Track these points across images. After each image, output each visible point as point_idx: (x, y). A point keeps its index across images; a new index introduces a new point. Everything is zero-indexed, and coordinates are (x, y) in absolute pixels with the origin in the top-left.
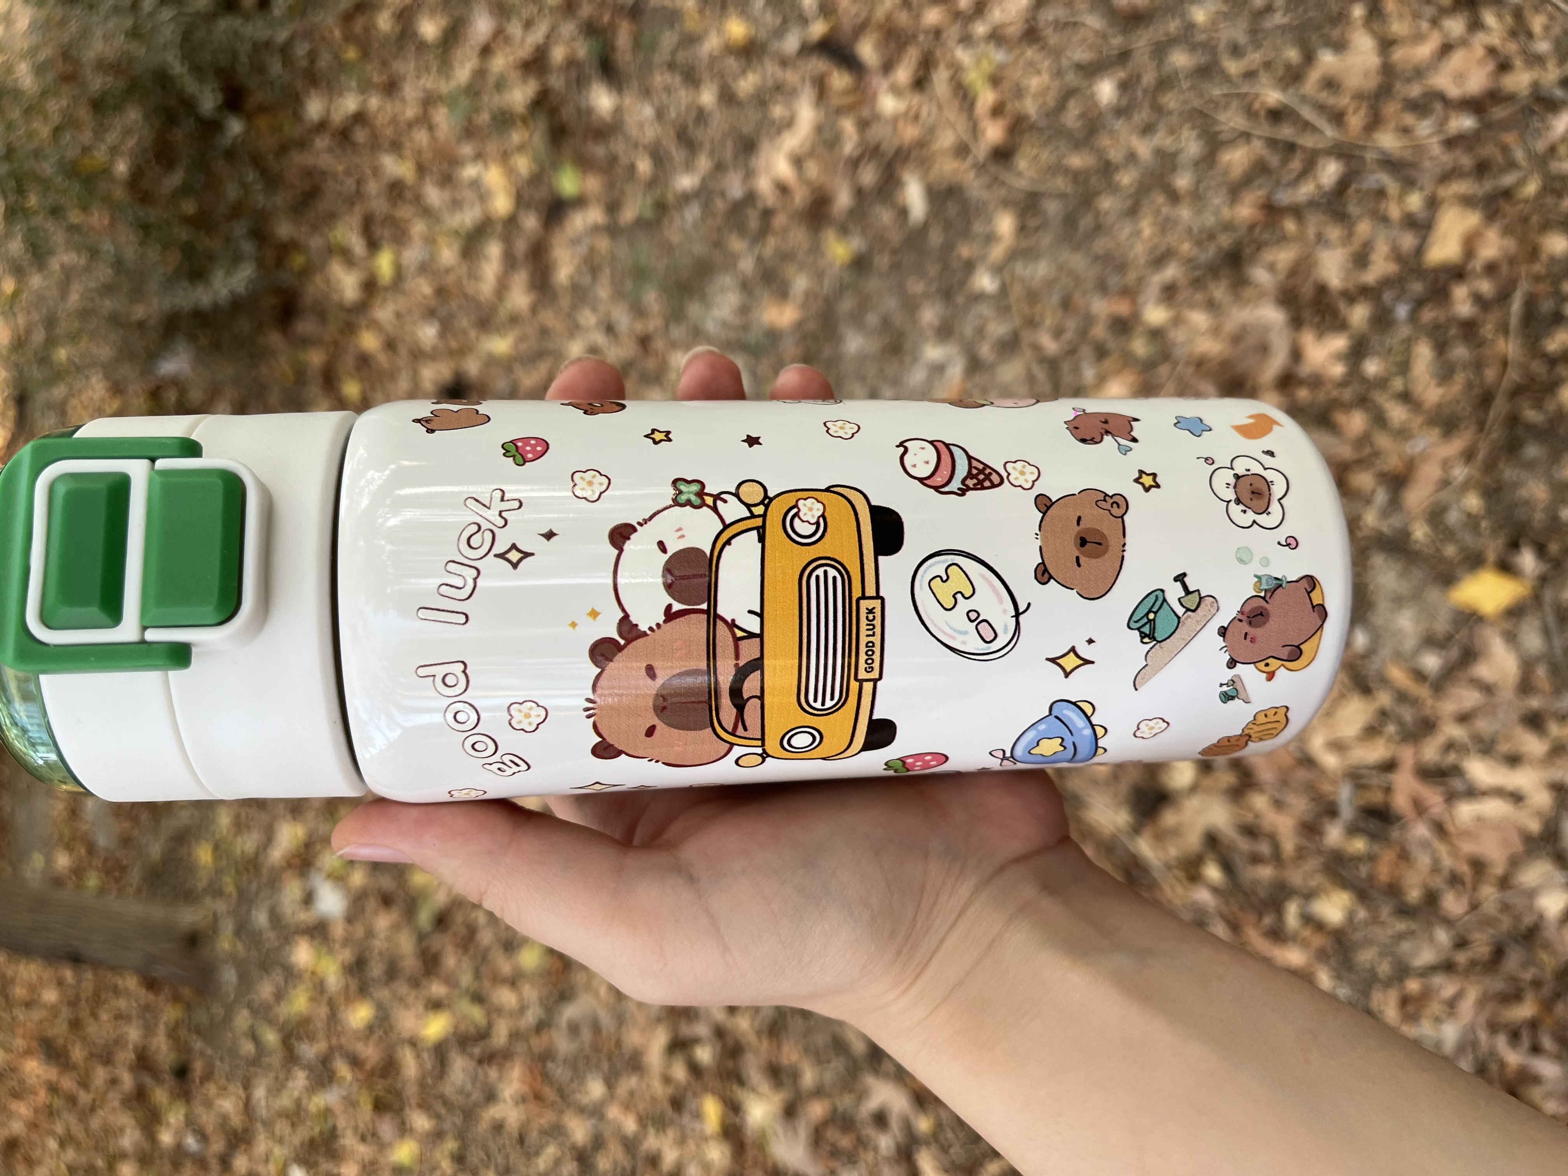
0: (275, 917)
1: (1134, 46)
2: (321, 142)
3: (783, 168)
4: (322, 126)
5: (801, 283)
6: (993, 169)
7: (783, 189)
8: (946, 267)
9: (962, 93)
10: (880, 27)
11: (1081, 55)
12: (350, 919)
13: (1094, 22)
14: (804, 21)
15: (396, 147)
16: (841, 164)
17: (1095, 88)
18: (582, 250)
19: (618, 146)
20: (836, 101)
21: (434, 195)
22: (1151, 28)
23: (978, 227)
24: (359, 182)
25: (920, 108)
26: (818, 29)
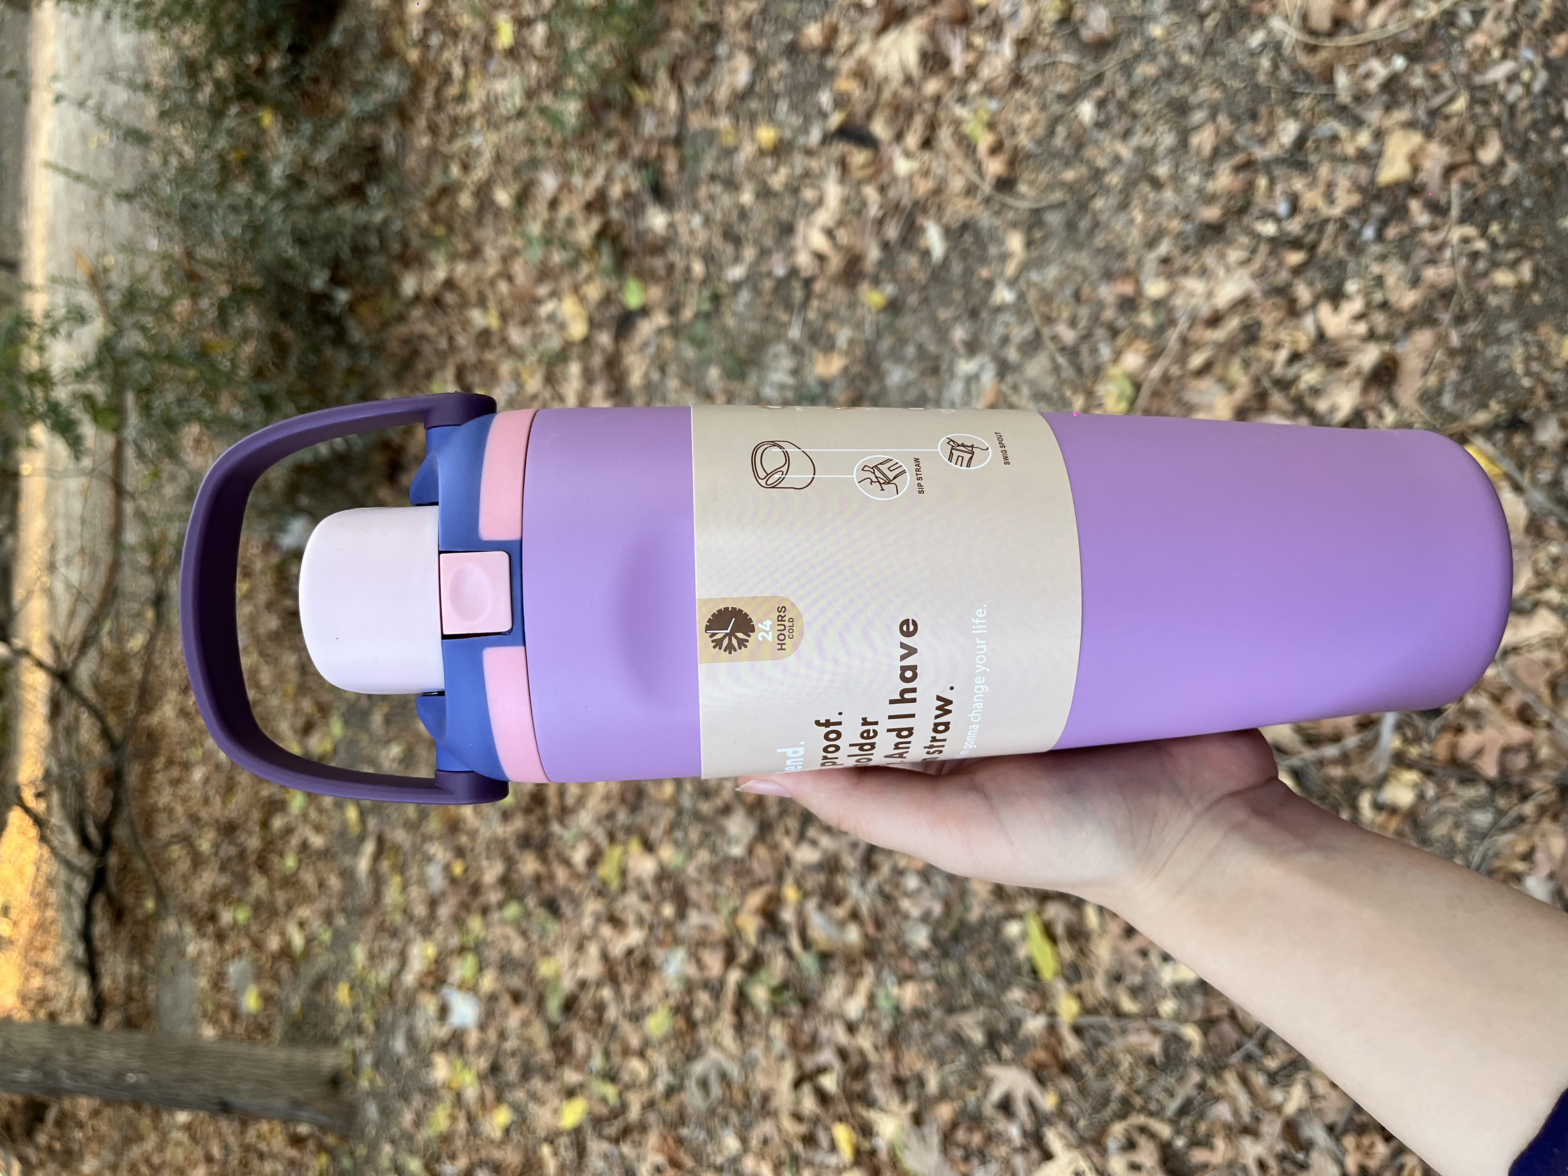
0: (412, 1041)
1: (1105, 68)
2: (417, 313)
3: (819, 241)
4: (418, 298)
5: (843, 336)
6: (999, 197)
7: (820, 257)
8: (968, 291)
9: (965, 142)
10: (890, 105)
11: (1063, 87)
12: (482, 1027)
13: (1068, 58)
14: (824, 115)
15: (482, 303)
16: (869, 225)
17: (1077, 110)
18: (651, 350)
19: (674, 257)
20: (858, 174)
21: (517, 336)
22: (1118, 52)
23: (993, 250)
24: (451, 339)
25: (930, 162)
26: (836, 120)
